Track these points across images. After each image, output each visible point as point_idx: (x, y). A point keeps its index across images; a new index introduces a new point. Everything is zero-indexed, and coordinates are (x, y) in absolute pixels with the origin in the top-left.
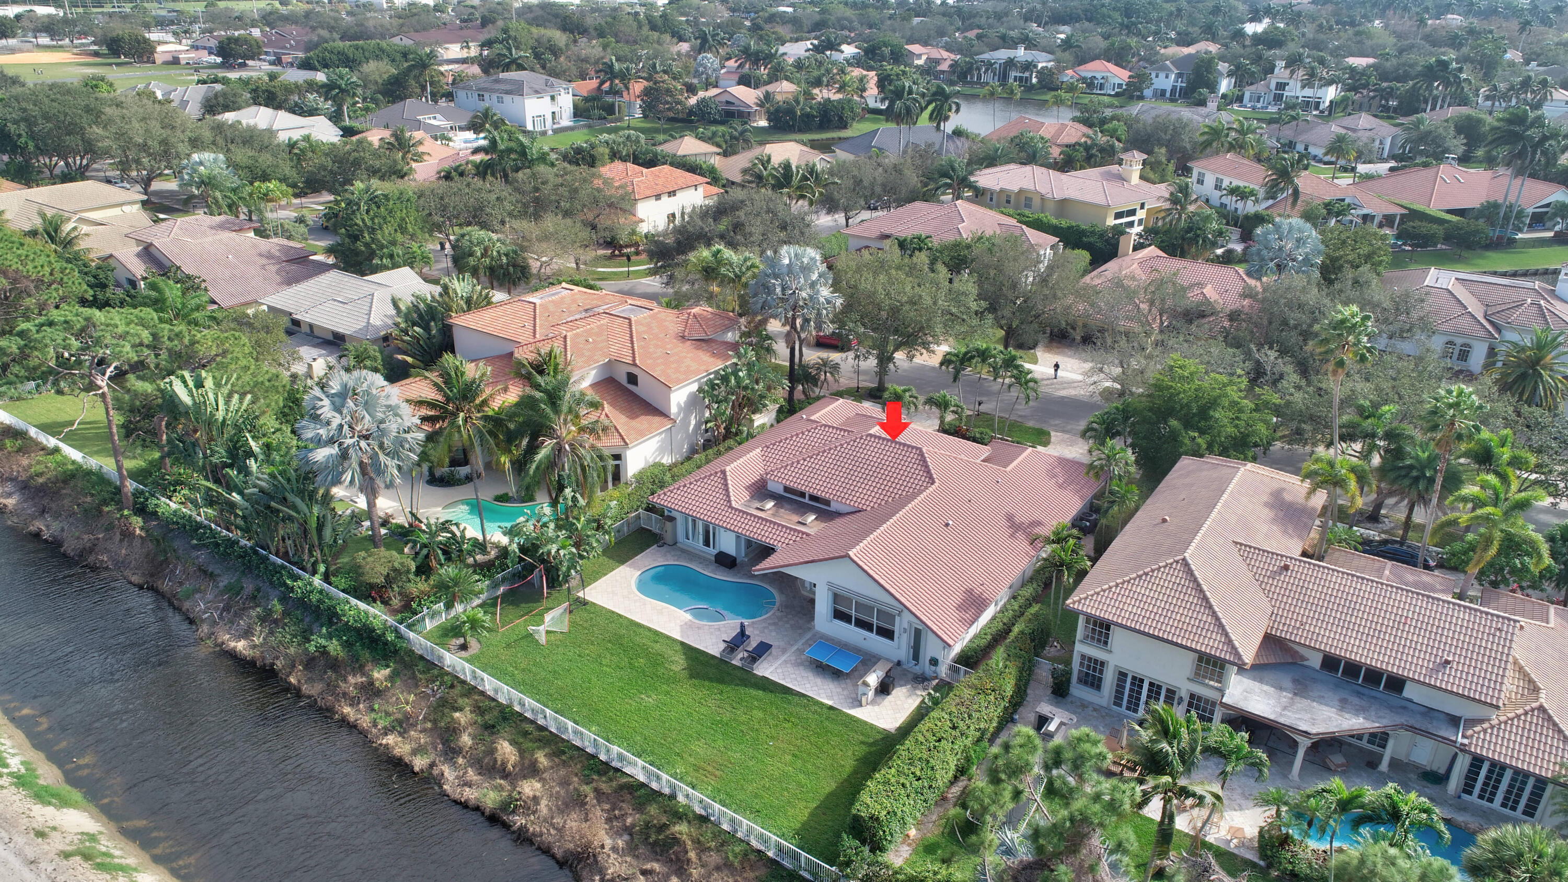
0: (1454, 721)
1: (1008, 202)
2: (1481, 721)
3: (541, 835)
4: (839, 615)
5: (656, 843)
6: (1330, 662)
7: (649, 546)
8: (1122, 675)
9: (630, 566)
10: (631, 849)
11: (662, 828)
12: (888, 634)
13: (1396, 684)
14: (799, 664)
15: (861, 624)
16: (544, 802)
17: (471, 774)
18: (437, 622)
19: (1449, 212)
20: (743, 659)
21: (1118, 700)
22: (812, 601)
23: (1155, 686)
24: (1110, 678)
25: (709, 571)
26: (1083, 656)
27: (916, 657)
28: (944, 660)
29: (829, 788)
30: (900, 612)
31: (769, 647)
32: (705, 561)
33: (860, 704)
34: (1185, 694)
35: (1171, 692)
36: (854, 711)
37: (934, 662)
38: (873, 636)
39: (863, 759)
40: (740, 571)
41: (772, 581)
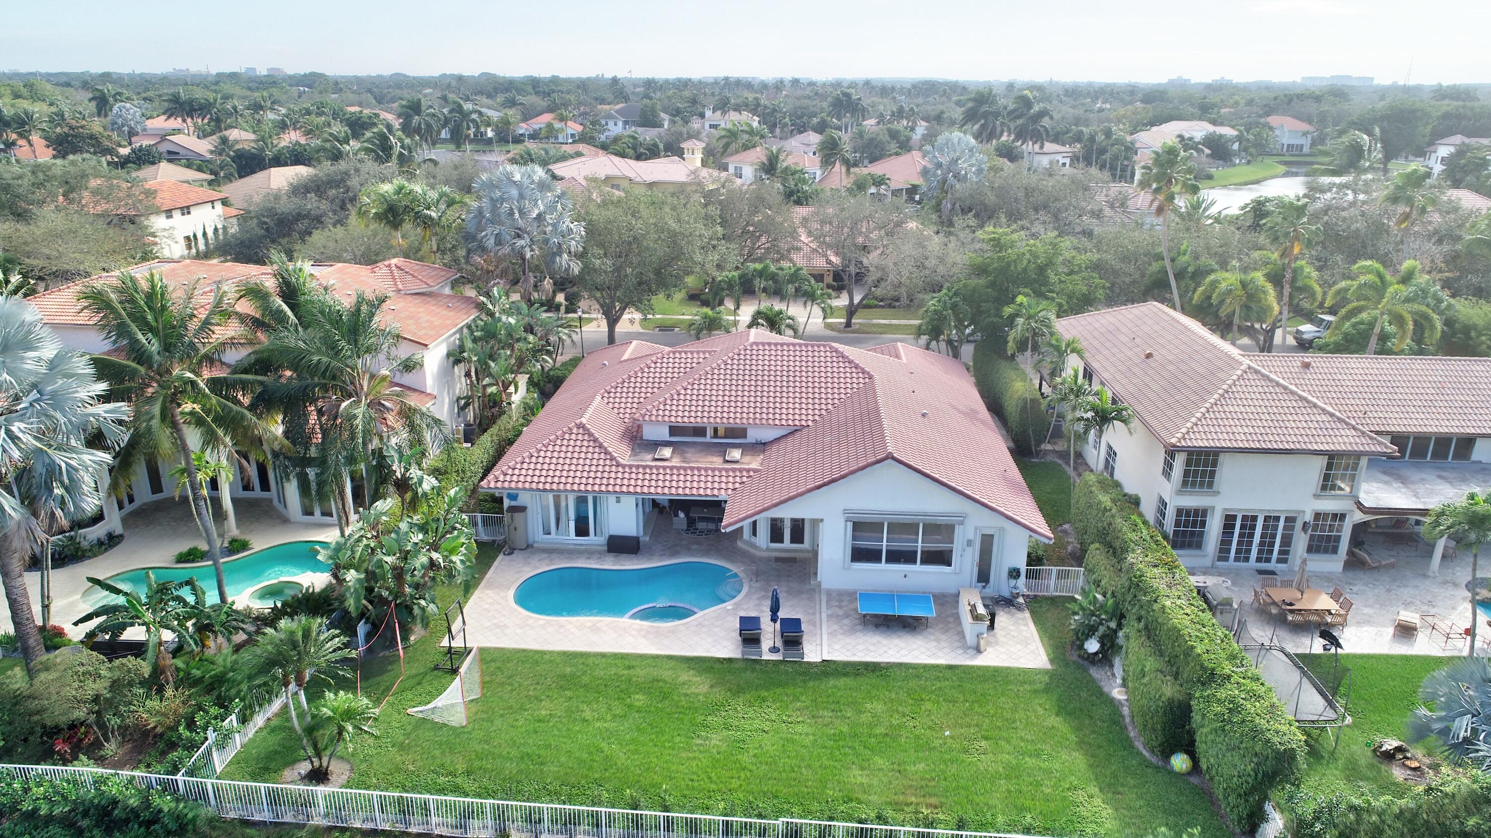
4: (860, 555)
7: (494, 559)
8: (1229, 521)
9: (489, 586)
12: (941, 558)
14: (852, 631)
15: (897, 557)
18: (231, 753)
20: (774, 650)
21: (1223, 552)
22: (815, 553)
23: (1271, 520)
24: (1214, 528)
25: (610, 564)
26: (1179, 512)
27: (983, 577)
28: (1023, 568)
29: (1078, 760)
30: (962, 518)
31: (798, 622)
32: (589, 553)
33: (978, 650)
34: (1309, 517)
35: (1290, 520)
36: (980, 661)
37: (1014, 573)
38: (918, 567)
39: (1062, 710)
40: (650, 553)
41: (706, 553)
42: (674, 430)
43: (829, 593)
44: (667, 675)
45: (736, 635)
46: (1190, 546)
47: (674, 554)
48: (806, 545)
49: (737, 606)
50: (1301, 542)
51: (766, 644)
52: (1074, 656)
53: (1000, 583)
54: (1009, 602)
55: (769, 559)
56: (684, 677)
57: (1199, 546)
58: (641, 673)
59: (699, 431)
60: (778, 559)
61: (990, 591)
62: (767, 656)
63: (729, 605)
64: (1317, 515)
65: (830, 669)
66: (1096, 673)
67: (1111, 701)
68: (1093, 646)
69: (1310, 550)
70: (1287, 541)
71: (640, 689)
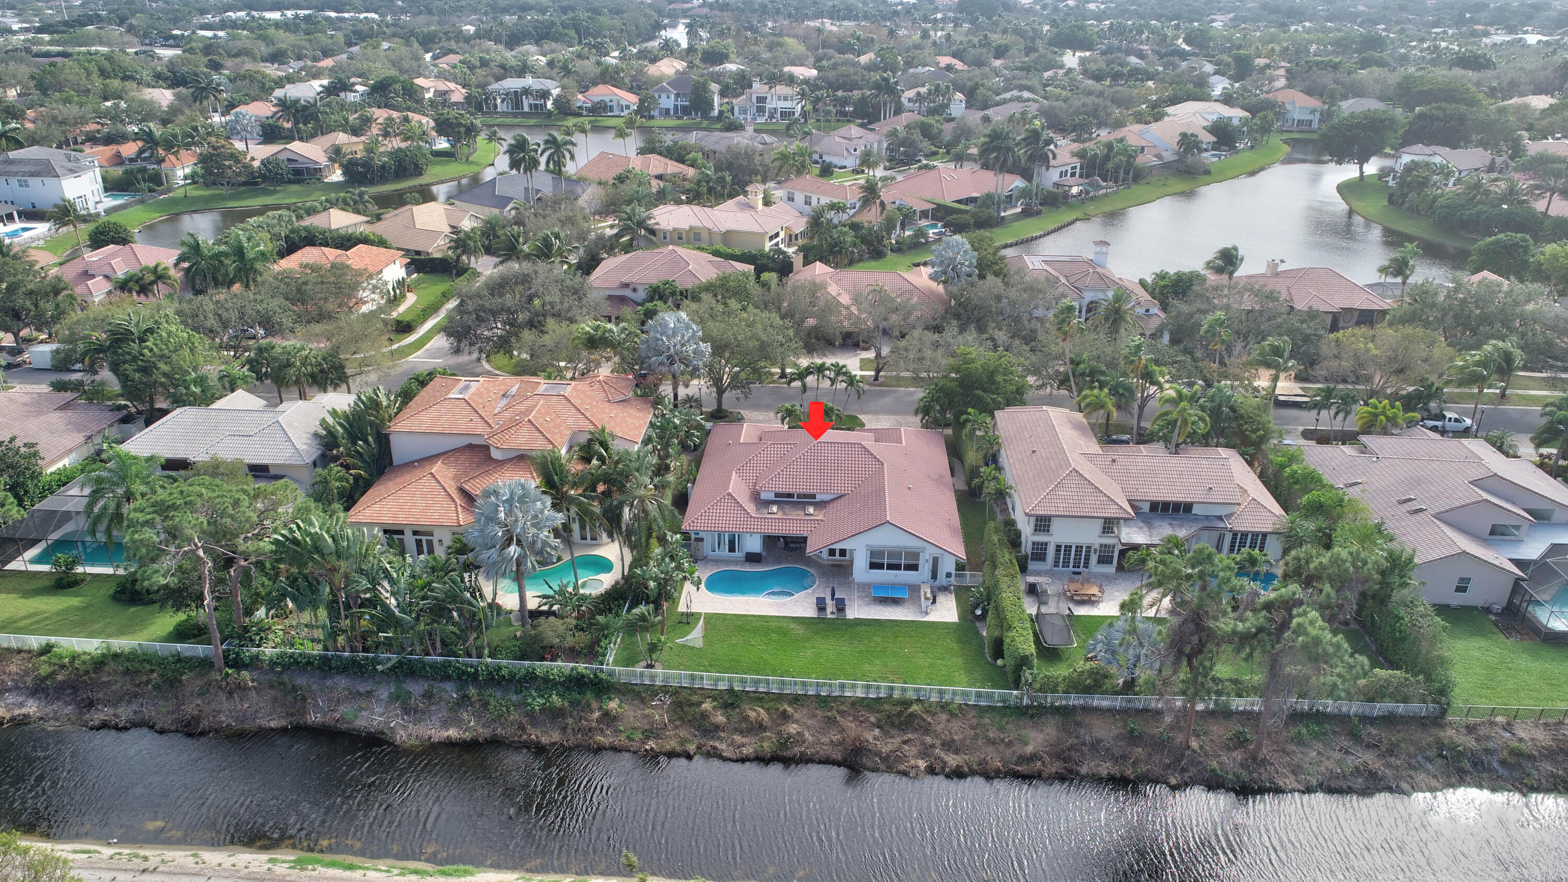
0: (1220, 518)
1: (680, 238)
2: (1232, 514)
3: (818, 752)
4: (874, 566)
5: (901, 723)
6: (1154, 506)
8: (1058, 548)
10: (887, 734)
11: (900, 714)
12: (914, 567)
13: (1188, 507)
14: (869, 604)
15: (891, 567)
16: (807, 734)
17: (737, 738)
19: (959, 202)
20: (832, 613)
21: (1056, 564)
22: (852, 562)
23: (1079, 548)
24: (1051, 551)
25: (748, 568)
26: (1034, 543)
27: (934, 576)
28: (953, 572)
29: (960, 661)
30: (924, 549)
31: (843, 600)
32: (736, 562)
33: (927, 613)
34: (1097, 546)
35: (1089, 548)
36: (927, 619)
37: (949, 575)
38: (902, 572)
39: (959, 641)
40: (768, 564)
41: (796, 563)
42: (777, 495)
43: (858, 584)
44: (785, 625)
45: (814, 606)
46: (1040, 560)
47: (780, 563)
48: (847, 557)
49: (814, 591)
50: (1094, 558)
51: (829, 610)
52: (970, 617)
53: (942, 579)
54: (945, 589)
55: (828, 566)
56: (792, 626)
57: (1044, 560)
58: (773, 624)
59: (790, 495)
60: (833, 565)
61: (937, 583)
62: (829, 616)
63: (810, 591)
64: (1101, 546)
65: (859, 622)
66: (978, 624)
67: (982, 636)
68: (979, 612)
69: (1099, 562)
70: (1087, 558)
71: (773, 632)
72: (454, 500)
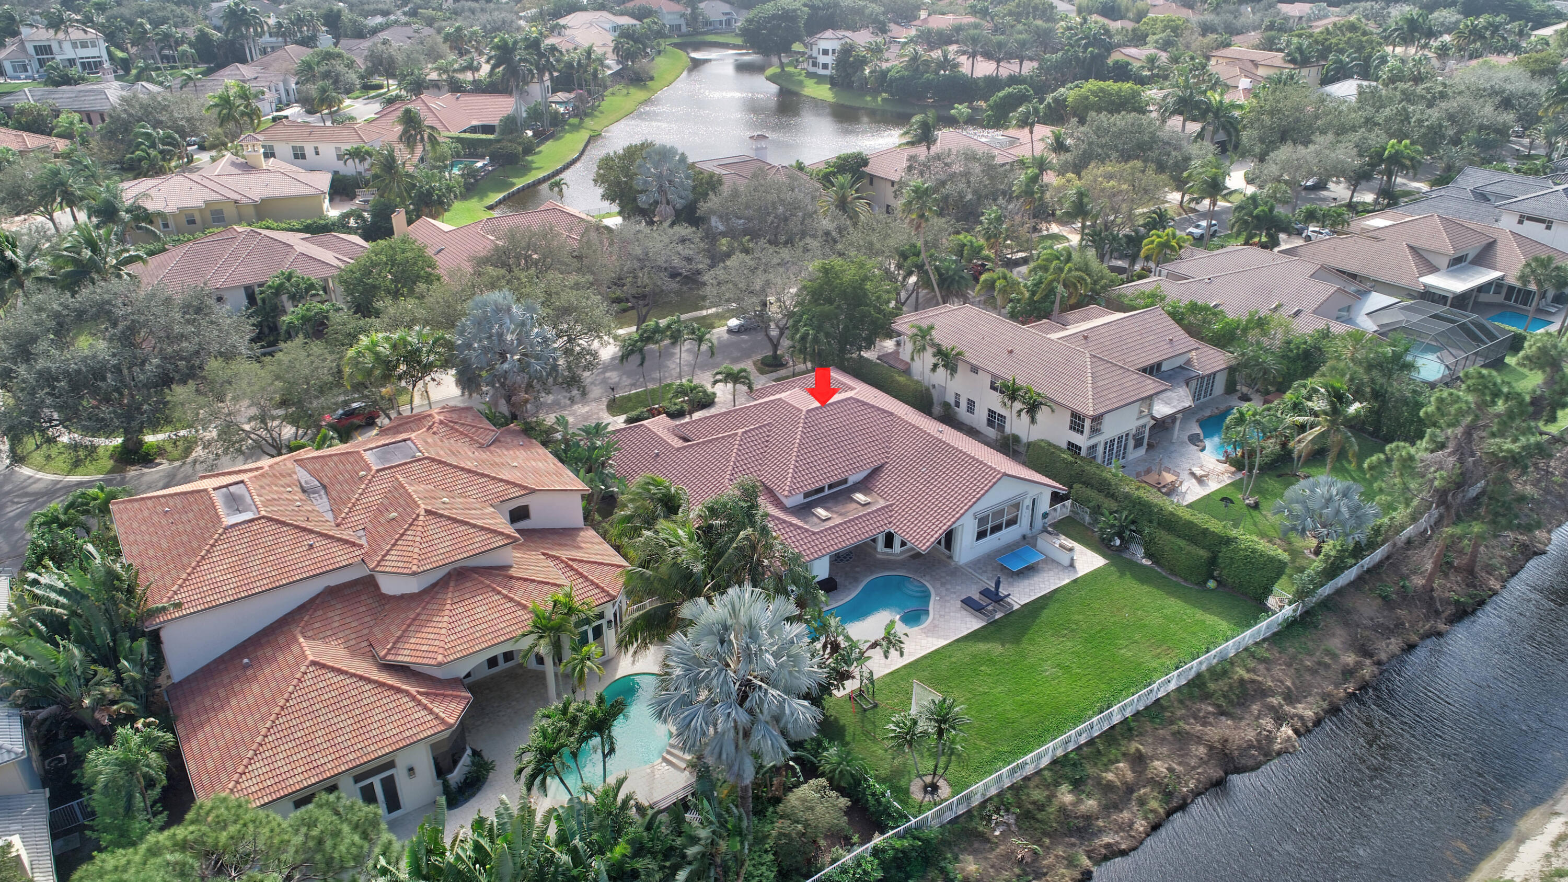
5: (1239, 698)
10: (1234, 718)
11: (1231, 687)
17: (1118, 816)
19: (470, 132)
20: (994, 611)
23: (1120, 439)
26: (1089, 449)
27: (1032, 523)
28: (1048, 511)
30: (1026, 495)
33: (1073, 567)
34: (1134, 431)
35: (1128, 436)
36: (1081, 572)
37: (1045, 515)
38: (1003, 531)
39: (1141, 581)
41: (870, 570)
45: (971, 612)
47: (855, 579)
50: (1131, 445)
51: (990, 609)
52: (1109, 551)
53: (1038, 523)
54: (1048, 533)
59: (819, 490)
61: (1034, 530)
62: (998, 615)
63: (940, 595)
64: (1138, 428)
65: (1031, 609)
68: (1117, 542)
72: (398, 690)
